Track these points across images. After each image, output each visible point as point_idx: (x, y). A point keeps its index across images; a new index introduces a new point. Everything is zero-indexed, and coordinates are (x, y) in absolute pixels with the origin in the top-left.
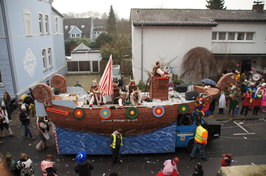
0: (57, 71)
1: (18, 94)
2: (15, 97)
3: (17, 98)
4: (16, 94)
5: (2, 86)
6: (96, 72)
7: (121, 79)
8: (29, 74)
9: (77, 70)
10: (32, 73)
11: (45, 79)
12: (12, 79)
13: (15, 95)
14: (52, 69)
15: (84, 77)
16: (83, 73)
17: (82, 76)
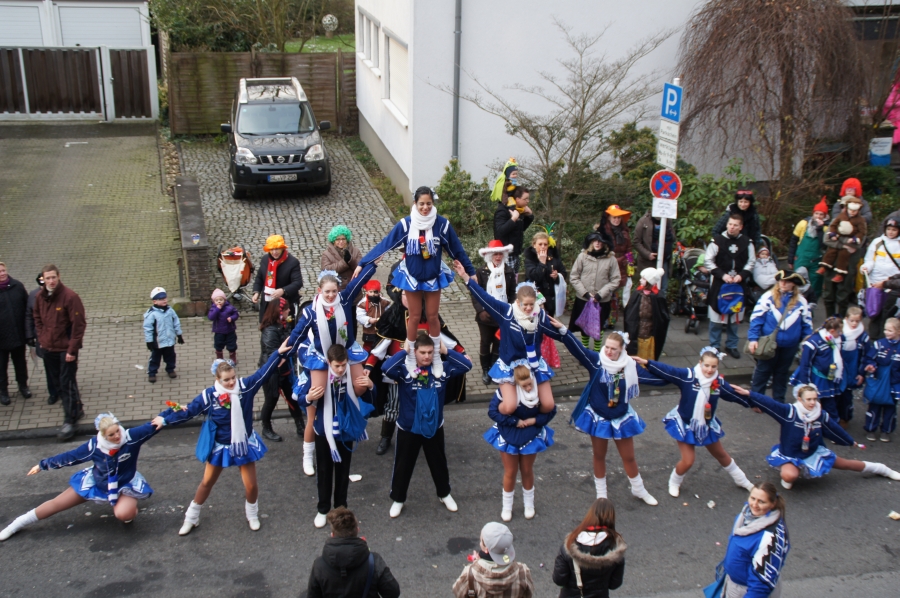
6: (134, 118)
7: (322, 158)
9: (17, 106)
15: (72, 146)
16: (55, 124)
17: (59, 140)
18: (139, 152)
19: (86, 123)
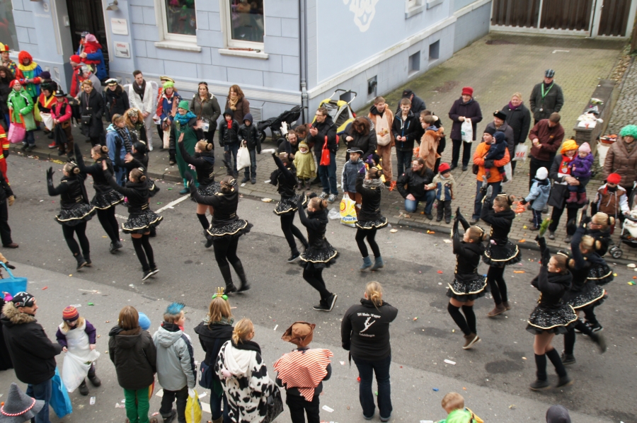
0: (455, 20)
1: (312, 91)
2: (298, 101)
3: (305, 105)
4: (304, 89)
5: (263, 54)
6: (611, 37)
8: (357, 22)
10: (365, 20)
11: (409, 46)
12: (297, 35)
13: (300, 93)
14: (439, 8)
15: (557, 53)
16: (555, 37)
17: (550, 48)
18: (601, 61)
19: (575, 38)
